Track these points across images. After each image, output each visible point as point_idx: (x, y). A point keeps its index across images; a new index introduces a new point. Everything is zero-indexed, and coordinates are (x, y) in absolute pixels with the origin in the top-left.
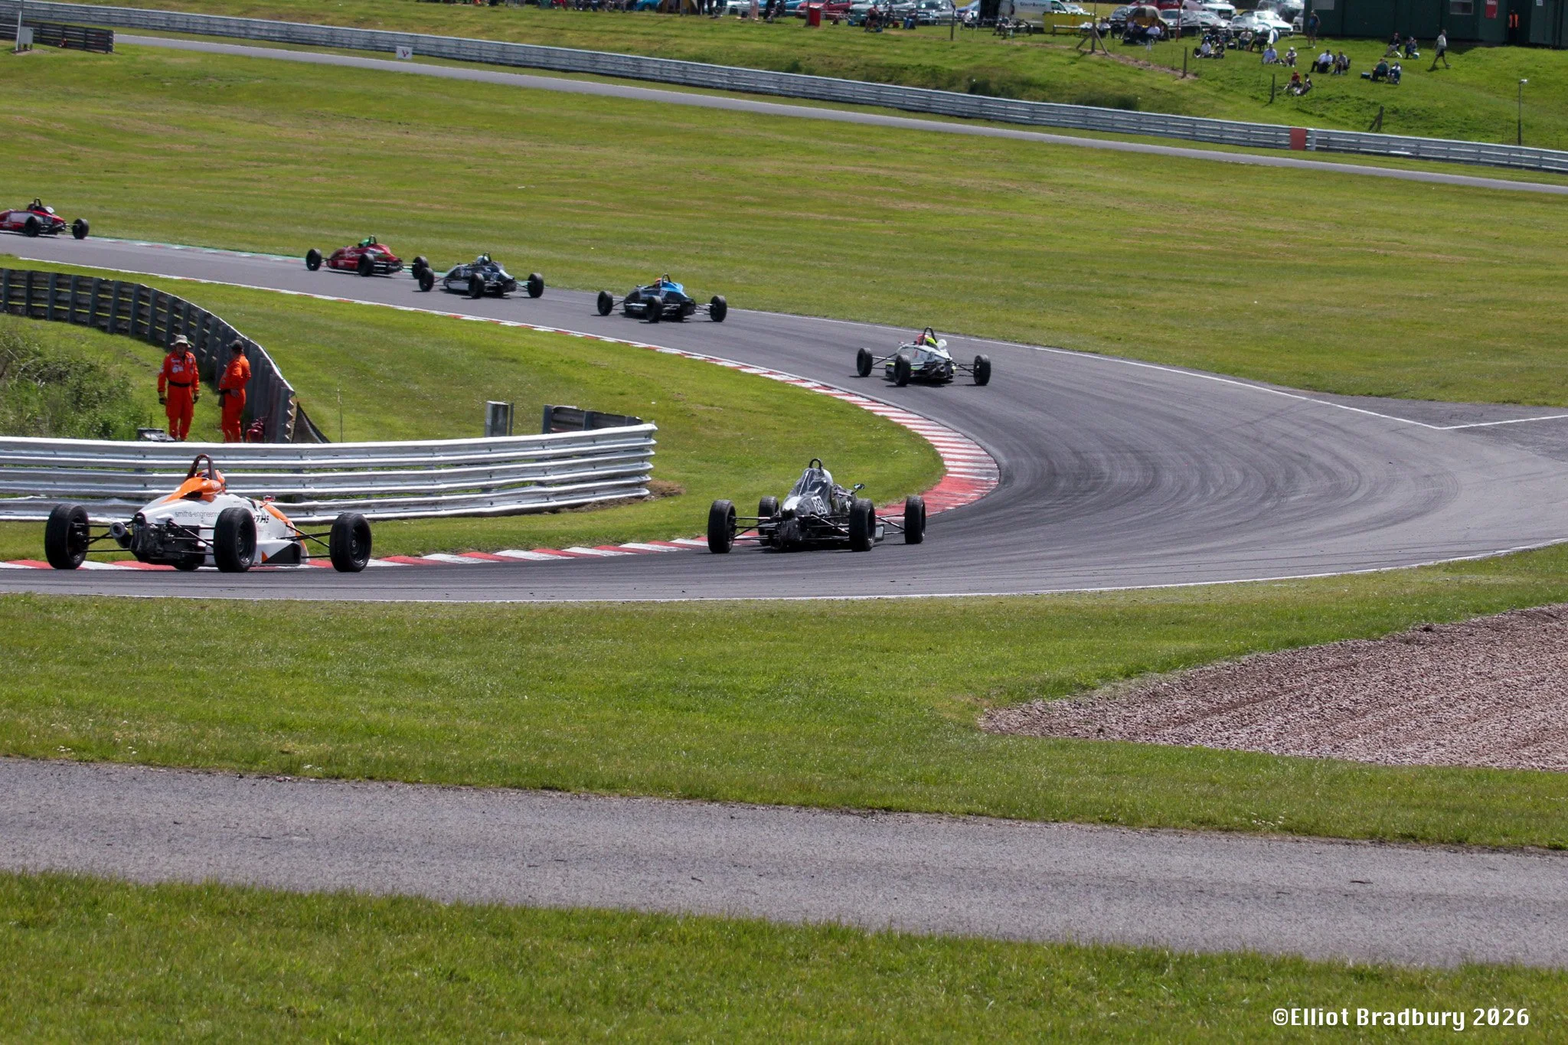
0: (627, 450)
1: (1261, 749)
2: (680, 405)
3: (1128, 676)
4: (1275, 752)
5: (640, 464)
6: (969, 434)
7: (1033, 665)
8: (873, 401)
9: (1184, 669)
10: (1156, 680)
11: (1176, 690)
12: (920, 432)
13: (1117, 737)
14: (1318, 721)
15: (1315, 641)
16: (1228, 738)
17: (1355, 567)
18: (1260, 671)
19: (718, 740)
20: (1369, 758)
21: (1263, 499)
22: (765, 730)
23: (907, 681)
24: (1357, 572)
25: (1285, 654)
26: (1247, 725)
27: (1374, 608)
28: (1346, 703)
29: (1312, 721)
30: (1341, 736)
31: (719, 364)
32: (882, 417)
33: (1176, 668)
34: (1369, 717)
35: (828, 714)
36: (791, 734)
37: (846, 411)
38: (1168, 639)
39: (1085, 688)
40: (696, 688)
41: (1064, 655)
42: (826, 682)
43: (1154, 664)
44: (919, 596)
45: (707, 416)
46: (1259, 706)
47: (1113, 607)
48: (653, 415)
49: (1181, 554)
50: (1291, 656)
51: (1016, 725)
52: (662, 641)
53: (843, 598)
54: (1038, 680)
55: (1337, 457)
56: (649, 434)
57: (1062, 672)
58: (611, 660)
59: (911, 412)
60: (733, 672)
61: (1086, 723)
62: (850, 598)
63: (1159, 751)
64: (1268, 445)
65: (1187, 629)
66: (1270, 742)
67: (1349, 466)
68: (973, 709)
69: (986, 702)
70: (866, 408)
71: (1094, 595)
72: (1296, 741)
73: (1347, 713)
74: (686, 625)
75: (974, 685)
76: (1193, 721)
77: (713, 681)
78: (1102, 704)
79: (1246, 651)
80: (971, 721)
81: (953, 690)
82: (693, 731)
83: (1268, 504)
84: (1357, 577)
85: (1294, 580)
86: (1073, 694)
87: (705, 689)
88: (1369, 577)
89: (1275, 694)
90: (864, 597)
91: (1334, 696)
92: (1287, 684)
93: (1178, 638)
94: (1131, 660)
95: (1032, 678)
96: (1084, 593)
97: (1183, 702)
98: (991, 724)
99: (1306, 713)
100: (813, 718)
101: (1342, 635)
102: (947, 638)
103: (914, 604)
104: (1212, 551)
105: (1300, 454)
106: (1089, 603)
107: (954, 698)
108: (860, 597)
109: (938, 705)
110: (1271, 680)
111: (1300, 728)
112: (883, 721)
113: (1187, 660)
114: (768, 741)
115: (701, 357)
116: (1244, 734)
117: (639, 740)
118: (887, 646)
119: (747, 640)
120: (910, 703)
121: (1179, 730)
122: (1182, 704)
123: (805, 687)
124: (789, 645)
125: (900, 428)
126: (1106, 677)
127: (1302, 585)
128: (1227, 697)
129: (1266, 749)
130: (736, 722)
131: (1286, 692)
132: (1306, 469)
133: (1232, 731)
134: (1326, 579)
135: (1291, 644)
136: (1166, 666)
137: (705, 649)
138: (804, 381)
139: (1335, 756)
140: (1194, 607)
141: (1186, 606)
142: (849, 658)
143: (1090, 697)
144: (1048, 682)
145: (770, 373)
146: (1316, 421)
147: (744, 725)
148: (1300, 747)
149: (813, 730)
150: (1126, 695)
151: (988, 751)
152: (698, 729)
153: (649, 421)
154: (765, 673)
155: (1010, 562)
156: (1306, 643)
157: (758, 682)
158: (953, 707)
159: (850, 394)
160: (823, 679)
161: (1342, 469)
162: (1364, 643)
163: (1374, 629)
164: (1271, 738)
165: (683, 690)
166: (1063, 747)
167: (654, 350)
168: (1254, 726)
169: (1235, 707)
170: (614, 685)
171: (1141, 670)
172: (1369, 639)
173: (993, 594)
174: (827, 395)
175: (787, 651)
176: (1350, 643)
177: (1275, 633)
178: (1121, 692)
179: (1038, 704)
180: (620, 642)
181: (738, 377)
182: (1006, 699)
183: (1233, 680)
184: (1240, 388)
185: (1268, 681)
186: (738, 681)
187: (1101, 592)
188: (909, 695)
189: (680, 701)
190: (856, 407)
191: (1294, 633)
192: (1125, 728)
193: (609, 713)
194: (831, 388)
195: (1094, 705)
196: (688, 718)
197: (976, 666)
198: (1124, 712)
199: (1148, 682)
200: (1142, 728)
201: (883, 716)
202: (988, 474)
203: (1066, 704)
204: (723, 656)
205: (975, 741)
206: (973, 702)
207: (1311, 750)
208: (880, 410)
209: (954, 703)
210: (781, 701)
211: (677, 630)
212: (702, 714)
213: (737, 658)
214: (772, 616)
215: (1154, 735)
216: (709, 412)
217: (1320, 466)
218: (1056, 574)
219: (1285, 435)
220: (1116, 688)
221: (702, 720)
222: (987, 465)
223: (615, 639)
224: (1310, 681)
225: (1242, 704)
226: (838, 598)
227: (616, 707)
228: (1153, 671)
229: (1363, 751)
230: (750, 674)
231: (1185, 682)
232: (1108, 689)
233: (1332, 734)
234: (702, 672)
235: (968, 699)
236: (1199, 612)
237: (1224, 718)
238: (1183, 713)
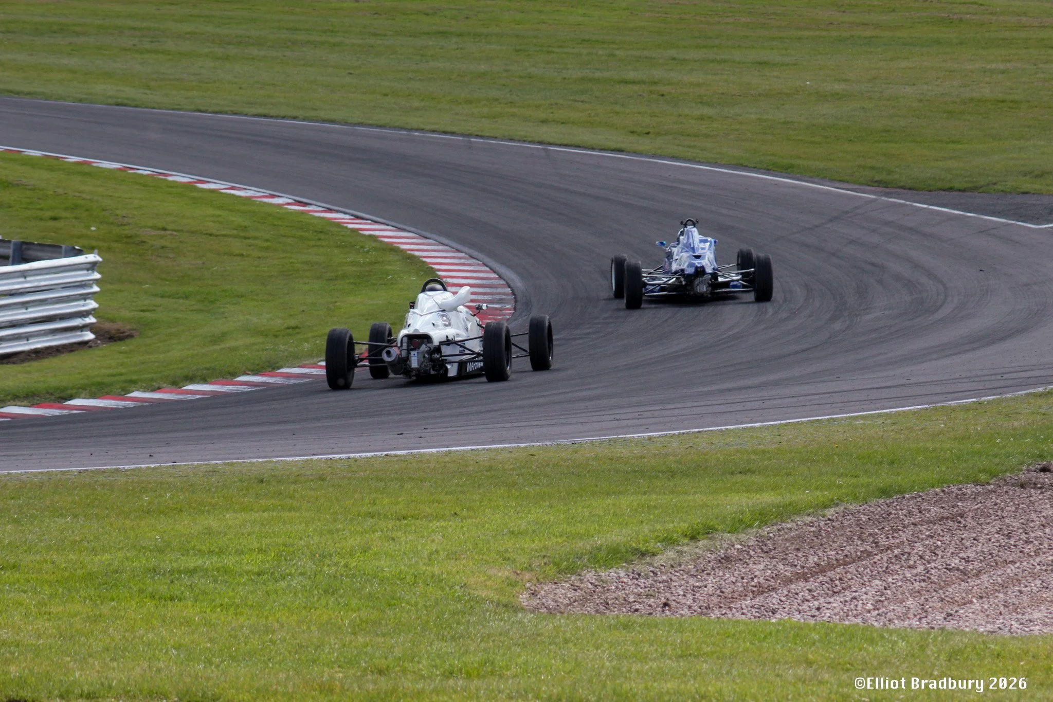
0: (66, 286)
1: (859, 620)
2: (127, 231)
3: (693, 538)
4: (876, 624)
5: (82, 302)
6: (475, 254)
7: (581, 528)
8: (357, 217)
9: (759, 527)
10: (729, 543)
11: (752, 553)
12: (417, 253)
13: (685, 611)
14: (923, 584)
15: (911, 489)
16: (818, 609)
17: (949, 396)
18: (850, 526)
19: (213, 635)
20: (990, 627)
21: (833, 319)
22: (267, 618)
23: (431, 554)
24: (953, 403)
25: (878, 505)
26: (839, 592)
27: (978, 446)
28: (955, 562)
29: (917, 585)
30: (953, 602)
31: (170, 179)
32: (370, 236)
33: (750, 526)
34: (984, 577)
35: (341, 597)
36: (299, 622)
37: (325, 230)
38: (738, 491)
39: (643, 554)
40: (180, 572)
41: (615, 514)
42: (335, 559)
43: (723, 522)
44: (434, 450)
45: (159, 243)
46: (852, 568)
47: (666, 455)
48: (94, 243)
49: (740, 389)
50: (885, 507)
51: (566, 601)
52: (132, 516)
53: (343, 456)
54: (588, 547)
55: (916, 266)
56: (93, 266)
57: (617, 536)
58: (74, 542)
59: (404, 230)
60: (221, 552)
61: (648, 596)
62: (352, 455)
63: (742, 627)
64: (833, 254)
65: (758, 479)
66: (869, 611)
67: (930, 275)
68: (512, 584)
69: (527, 576)
70: (350, 226)
71: (641, 443)
72: (900, 610)
73: (957, 573)
74: (160, 496)
75: (511, 555)
76: (774, 589)
77: (200, 562)
78: (666, 573)
79: (832, 503)
80: (511, 599)
81: (487, 562)
82: (181, 624)
83: (837, 326)
84: (954, 409)
85: (879, 415)
86: (630, 562)
87: (192, 572)
88: (967, 409)
89: (869, 554)
90: (369, 454)
91: (940, 553)
92: (883, 541)
93: (748, 491)
94: (696, 519)
95: (580, 544)
96: (631, 440)
97: (761, 567)
98: (535, 602)
99: (908, 575)
100: (324, 602)
101: (941, 482)
102: (474, 501)
103: (428, 462)
104: (777, 384)
105: (873, 264)
106: (637, 451)
107: (490, 572)
108: (363, 455)
109: (472, 581)
110: (864, 536)
111: (903, 593)
112: (408, 603)
113: (763, 517)
114: (273, 632)
115: (145, 171)
116: (836, 601)
117: (118, 637)
118: (404, 512)
119: (234, 511)
120: (438, 581)
121: (759, 600)
122: (760, 569)
123: (310, 566)
124: (286, 515)
125: (392, 249)
126: (669, 541)
127: (889, 421)
128: (813, 560)
129: (864, 621)
130: (232, 610)
131: (882, 552)
132: (880, 282)
133: (822, 600)
134: (914, 413)
135: (885, 492)
136: (738, 525)
137: (185, 525)
138: (273, 196)
139: (950, 625)
140: (764, 452)
141: (754, 452)
142: (359, 529)
143: (651, 564)
144: (599, 549)
145: (232, 188)
146: (888, 224)
147: (241, 614)
148: (904, 617)
149: (325, 617)
150: (694, 560)
151: (538, 635)
152: (188, 622)
153: (91, 250)
154: (260, 550)
155: (537, 405)
156: (901, 492)
157: (251, 563)
158: (489, 583)
159: (330, 210)
160: (331, 555)
161: (924, 280)
162: (970, 489)
163: (980, 472)
164: (869, 606)
165: (164, 575)
166: (626, 626)
167: (89, 163)
168: (847, 593)
169: (823, 571)
170: (80, 572)
171: (709, 531)
172: (977, 483)
173: (522, 445)
174: (302, 212)
175: (285, 522)
176: (954, 489)
177: (864, 480)
178: (687, 558)
179: (590, 576)
180: (81, 520)
181: (194, 194)
182: (551, 571)
183: (817, 540)
184: (795, 187)
185: (860, 538)
186: (229, 561)
187: (650, 438)
188: (436, 570)
189: (163, 589)
190: (339, 225)
191: (885, 478)
192: (694, 600)
193: (78, 607)
194: (306, 204)
195: (655, 574)
196: (172, 610)
197: (512, 533)
198: (692, 581)
199: (718, 544)
200: (715, 600)
201: (407, 597)
202: (500, 301)
203: (622, 574)
204: (209, 532)
205: (520, 622)
206: (513, 577)
207: (920, 619)
208: (368, 228)
209: (490, 578)
210: (283, 584)
211: (150, 503)
212: (190, 604)
213: (226, 534)
214: (262, 481)
215: (730, 608)
216: (162, 237)
217: (898, 278)
218: (595, 419)
219: (852, 242)
220: (681, 553)
221: (190, 610)
222: (499, 290)
223: (76, 516)
224: (910, 537)
225: (831, 567)
226: (337, 456)
227: (85, 598)
228: (723, 532)
229: (981, 618)
230: (242, 553)
231: (762, 541)
232: (671, 554)
233: (942, 600)
234: (185, 552)
235: (505, 572)
236: (769, 459)
237: (812, 584)
238: (762, 580)
